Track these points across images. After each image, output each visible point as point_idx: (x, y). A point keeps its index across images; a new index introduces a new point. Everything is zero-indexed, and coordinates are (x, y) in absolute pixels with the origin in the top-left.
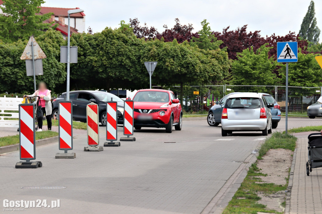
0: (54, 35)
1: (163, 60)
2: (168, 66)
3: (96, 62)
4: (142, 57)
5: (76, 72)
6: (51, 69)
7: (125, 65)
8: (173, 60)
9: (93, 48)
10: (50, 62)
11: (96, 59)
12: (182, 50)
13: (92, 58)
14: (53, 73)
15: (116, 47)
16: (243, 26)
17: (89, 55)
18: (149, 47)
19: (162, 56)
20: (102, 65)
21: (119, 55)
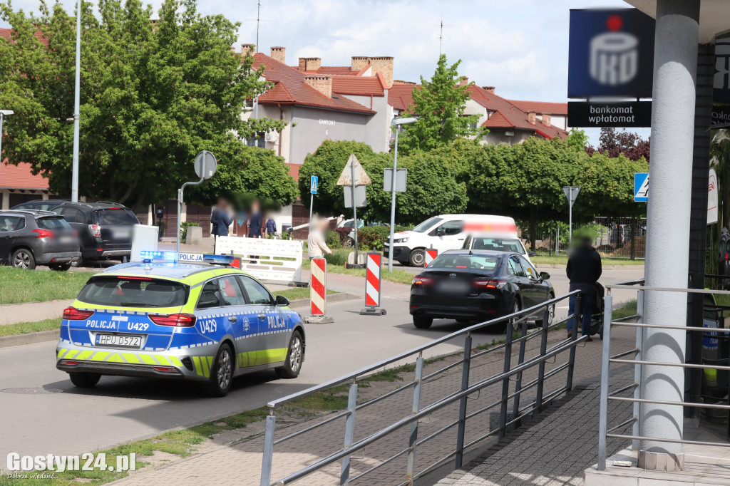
0: (463, 145)
1: (605, 183)
2: (610, 192)
3: (511, 184)
4: (576, 178)
5: (486, 197)
6: (446, 193)
7: (552, 189)
8: (619, 183)
9: (509, 165)
10: (445, 183)
11: (512, 181)
12: (632, 169)
13: (505, 179)
14: (447, 198)
15: (540, 165)
17: (503, 175)
18: (586, 165)
19: (603, 178)
20: (520, 190)
21: (543, 176)
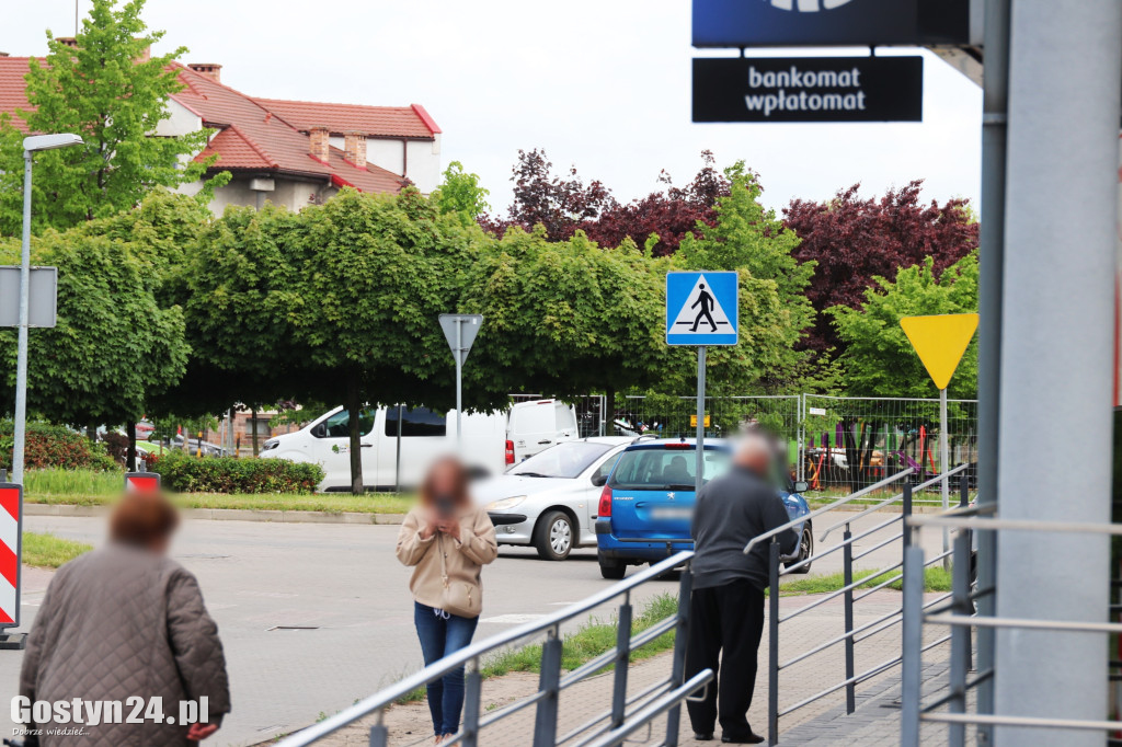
0: (169, 212)
1: (537, 307)
2: (551, 327)
3: (299, 309)
4: (465, 295)
5: (233, 345)
6: (131, 335)
7: (403, 322)
8: (573, 307)
9: (293, 262)
10: (128, 308)
11: (300, 301)
12: (604, 272)
13: (284, 296)
14: (134, 347)
15: (371, 260)
16: (907, 184)
17: (278, 287)
18: (490, 260)
19: (534, 295)
20: (321, 324)
21: (379, 288)
